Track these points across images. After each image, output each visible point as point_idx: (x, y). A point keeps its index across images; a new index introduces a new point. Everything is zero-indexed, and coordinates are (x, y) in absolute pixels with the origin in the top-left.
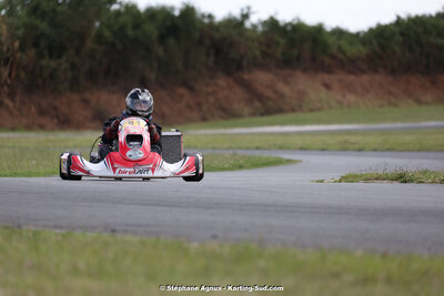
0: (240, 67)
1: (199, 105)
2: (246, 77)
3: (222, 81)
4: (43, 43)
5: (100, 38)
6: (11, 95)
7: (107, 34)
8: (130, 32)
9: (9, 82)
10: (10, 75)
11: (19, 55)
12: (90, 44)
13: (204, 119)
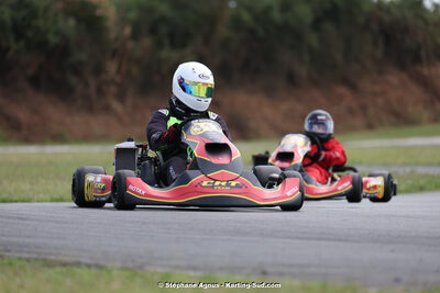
0: (417, 59)
1: (364, 108)
2: (425, 71)
3: (394, 78)
4: (163, 30)
5: (237, 23)
6: (121, 97)
7: (246, 16)
8: (277, 16)
9: (118, 79)
10: (119, 71)
11: (131, 45)
12: (223, 31)
13: (370, 127)
